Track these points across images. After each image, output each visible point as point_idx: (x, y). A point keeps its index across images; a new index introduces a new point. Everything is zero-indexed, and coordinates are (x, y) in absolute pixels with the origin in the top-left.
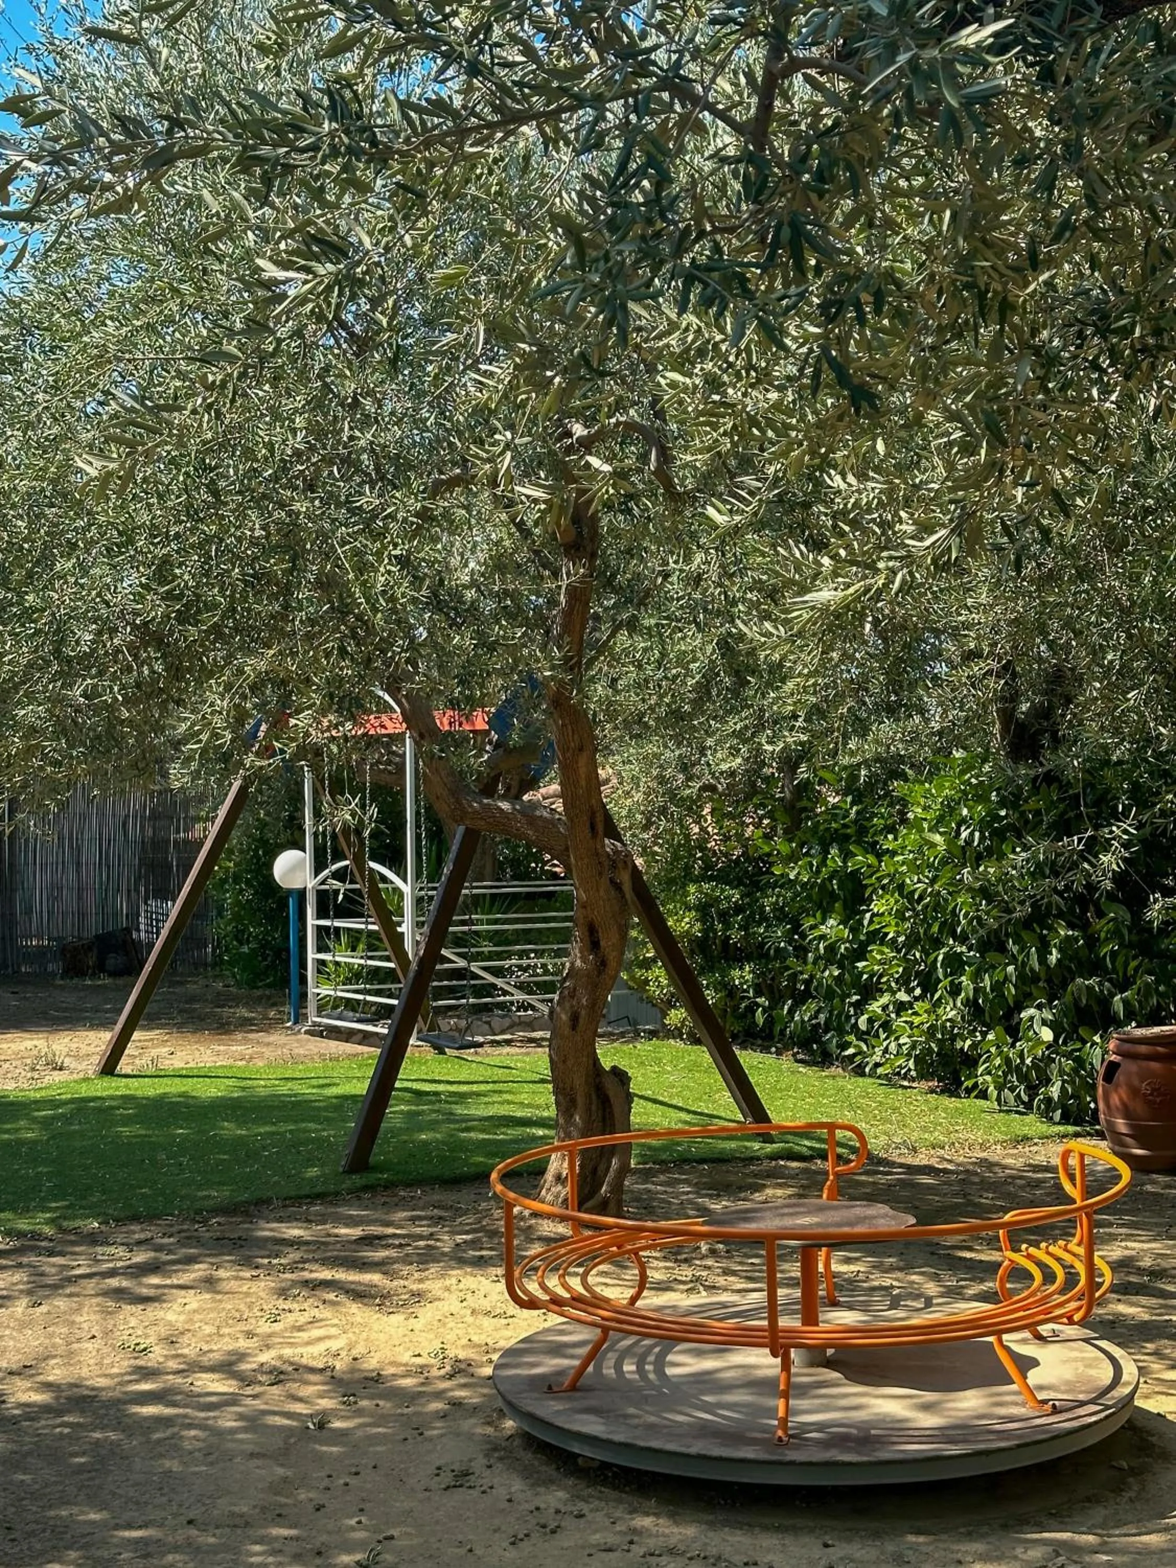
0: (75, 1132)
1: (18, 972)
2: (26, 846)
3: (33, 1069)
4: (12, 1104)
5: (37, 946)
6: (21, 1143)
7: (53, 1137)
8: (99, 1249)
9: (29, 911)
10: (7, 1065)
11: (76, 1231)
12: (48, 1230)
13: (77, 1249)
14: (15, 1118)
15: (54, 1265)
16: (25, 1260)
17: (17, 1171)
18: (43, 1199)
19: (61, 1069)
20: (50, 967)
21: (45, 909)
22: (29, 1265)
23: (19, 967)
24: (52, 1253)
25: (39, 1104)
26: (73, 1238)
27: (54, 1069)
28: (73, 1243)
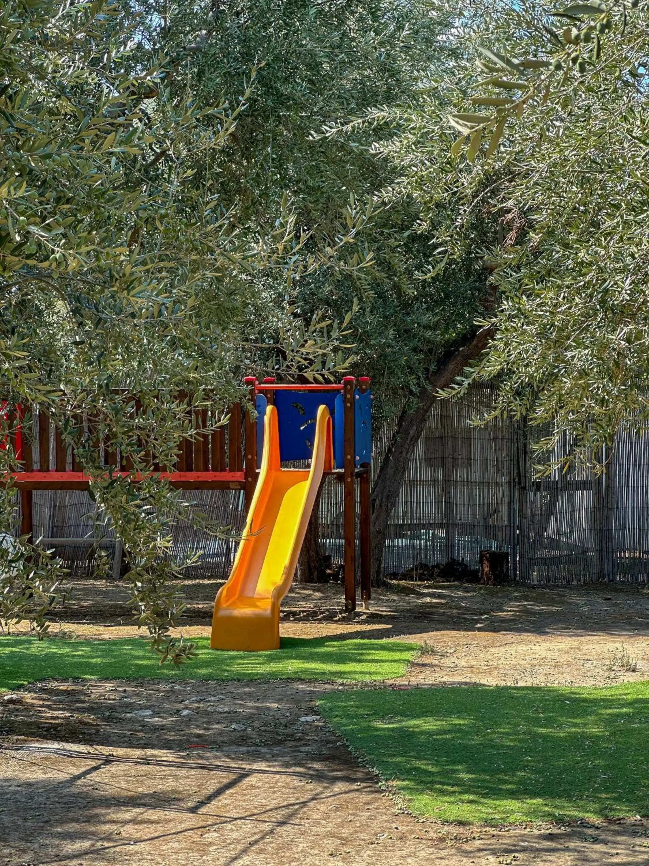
0: (635, 730)
1: (614, 580)
2: (621, 470)
3: (610, 670)
4: (585, 700)
5: (629, 558)
6: (585, 737)
7: (613, 734)
8: (638, 841)
9: (623, 528)
10: (588, 665)
11: (619, 822)
12: (595, 819)
13: (619, 838)
14: (585, 712)
15: (596, 852)
16: (572, 845)
17: (578, 762)
18: (596, 791)
19: (634, 671)
20: (641, 578)
21: (636, 526)
22: (575, 850)
23: (614, 575)
24: (596, 840)
25: (607, 703)
26: (616, 828)
27: (628, 670)
28: (617, 833)
